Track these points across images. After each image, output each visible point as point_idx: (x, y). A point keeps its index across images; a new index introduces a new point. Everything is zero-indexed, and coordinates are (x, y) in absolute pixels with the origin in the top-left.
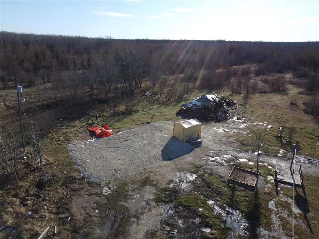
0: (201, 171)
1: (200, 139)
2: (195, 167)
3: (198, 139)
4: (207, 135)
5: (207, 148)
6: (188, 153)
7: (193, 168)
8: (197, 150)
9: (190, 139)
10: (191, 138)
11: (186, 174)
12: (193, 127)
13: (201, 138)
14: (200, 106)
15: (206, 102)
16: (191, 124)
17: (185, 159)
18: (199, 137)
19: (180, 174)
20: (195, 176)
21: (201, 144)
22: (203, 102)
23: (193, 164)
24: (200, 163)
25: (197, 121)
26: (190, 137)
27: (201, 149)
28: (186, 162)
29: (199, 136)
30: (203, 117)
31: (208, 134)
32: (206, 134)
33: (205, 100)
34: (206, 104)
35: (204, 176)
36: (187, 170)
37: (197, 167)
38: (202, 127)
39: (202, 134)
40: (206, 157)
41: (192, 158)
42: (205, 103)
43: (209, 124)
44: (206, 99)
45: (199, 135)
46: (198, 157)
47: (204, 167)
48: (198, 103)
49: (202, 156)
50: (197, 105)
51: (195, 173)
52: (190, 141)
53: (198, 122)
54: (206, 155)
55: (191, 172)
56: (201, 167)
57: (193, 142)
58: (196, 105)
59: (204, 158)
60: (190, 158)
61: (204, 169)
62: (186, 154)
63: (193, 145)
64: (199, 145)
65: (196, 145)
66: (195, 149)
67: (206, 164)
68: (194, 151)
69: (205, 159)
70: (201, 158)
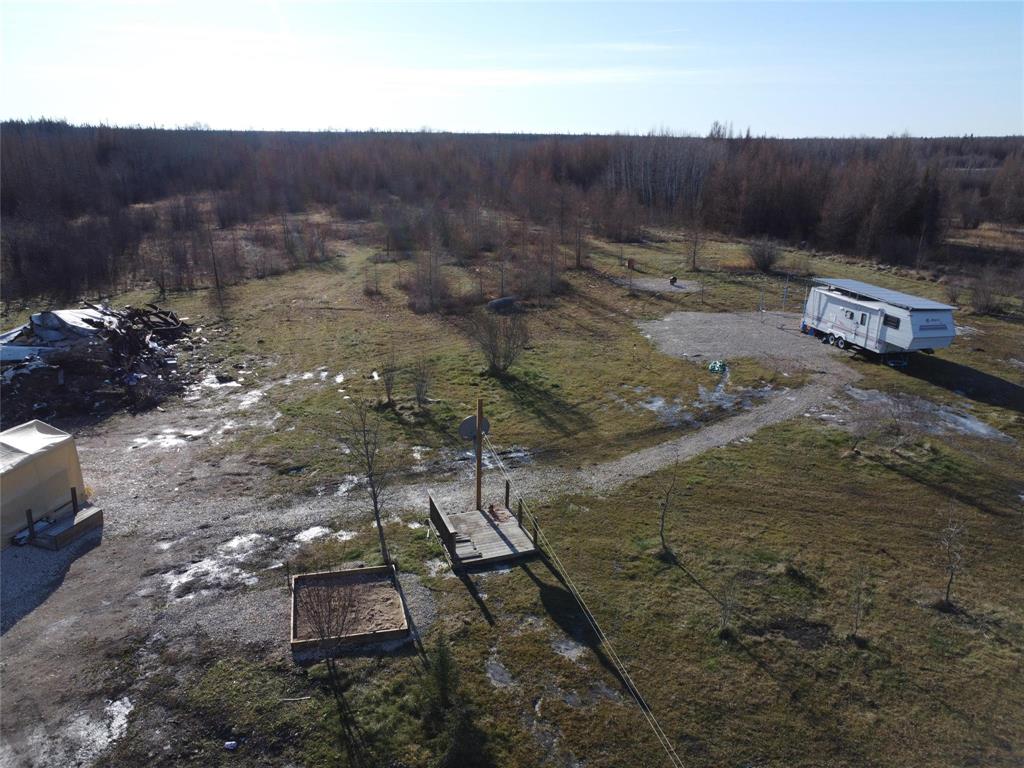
1: (89, 506)
2: (109, 656)
3: (76, 510)
4: (112, 477)
5: (138, 537)
6: (42, 599)
7: (95, 671)
8: (91, 561)
9: (31, 524)
10: (35, 516)
11: (62, 723)
12: (33, 461)
13: (89, 501)
14: (39, 362)
15: (62, 340)
16: (21, 452)
17: (28, 639)
18: (77, 502)
20: (121, 710)
21: (102, 525)
22: (44, 345)
23: (87, 648)
24: (126, 625)
25: (42, 430)
26: (29, 513)
27: (109, 551)
28: (44, 652)
29: (78, 493)
30: (68, 404)
31: (115, 472)
32: (105, 474)
33: (53, 334)
34: (67, 349)
35: (176, 684)
36: (64, 700)
37: (118, 656)
38: (79, 449)
39: (89, 482)
40: (147, 581)
41: (73, 619)
43: (105, 428)
44: (57, 329)
45: (73, 491)
46: (108, 598)
47: (156, 636)
48: (24, 353)
49: (124, 583)
50: (20, 361)
51: (114, 696)
52: (33, 534)
53: (62, 434)
54: (144, 570)
55: (91, 696)
56: (142, 641)
57: (54, 533)
58: (18, 364)
59: (140, 588)
60: (64, 622)
62: (26, 612)
63: (58, 550)
64: (90, 536)
65: (78, 544)
66: (75, 567)
67: (160, 617)
68: (75, 576)
69: (143, 592)
70: (125, 599)
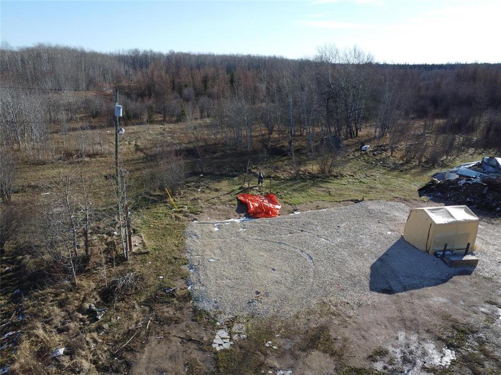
0: (470, 346)
1: (473, 254)
2: (453, 327)
3: (466, 253)
4: (491, 247)
5: (492, 282)
6: (436, 284)
7: (445, 329)
8: (463, 280)
9: (445, 250)
10: (448, 248)
11: (424, 340)
12: (457, 223)
13: (474, 252)
14: (478, 180)
16: (452, 217)
17: (425, 297)
18: (468, 250)
19: (408, 337)
20: (450, 356)
21: (475, 267)
22: (485, 173)
23: (446, 317)
24: (468, 319)
25: (466, 211)
26: (446, 245)
27: (473, 280)
28: (429, 306)
29: (470, 246)
30: (484, 204)
31: (494, 245)
32: (487, 243)
33: (491, 169)
36: (428, 331)
37: (457, 330)
38: (480, 226)
39: (478, 244)
40: (488, 306)
41: (445, 300)
42: (492, 174)
44: (494, 167)
45: (469, 244)
46: (464, 301)
47: (481, 335)
48: (473, 174)
49: (475, 299)
50: (470, 177)
51: (450, 346)
52: (444, 255)
53: (471, 214)
54: (488, 299)
55: (439, 339)
56: (473, 332)
57: (452, 259)
58: (468, 178)
59: (482, 307)
60: (441, 299)
61: (481, 343)
62: (428, 286)
63: (451, 267)
64: (468, 268)
65: (461, 269)
66: (455, 278)
67: (487, 327)
68: (453, 282)
69: (483, 310)
70: (472, 307)
